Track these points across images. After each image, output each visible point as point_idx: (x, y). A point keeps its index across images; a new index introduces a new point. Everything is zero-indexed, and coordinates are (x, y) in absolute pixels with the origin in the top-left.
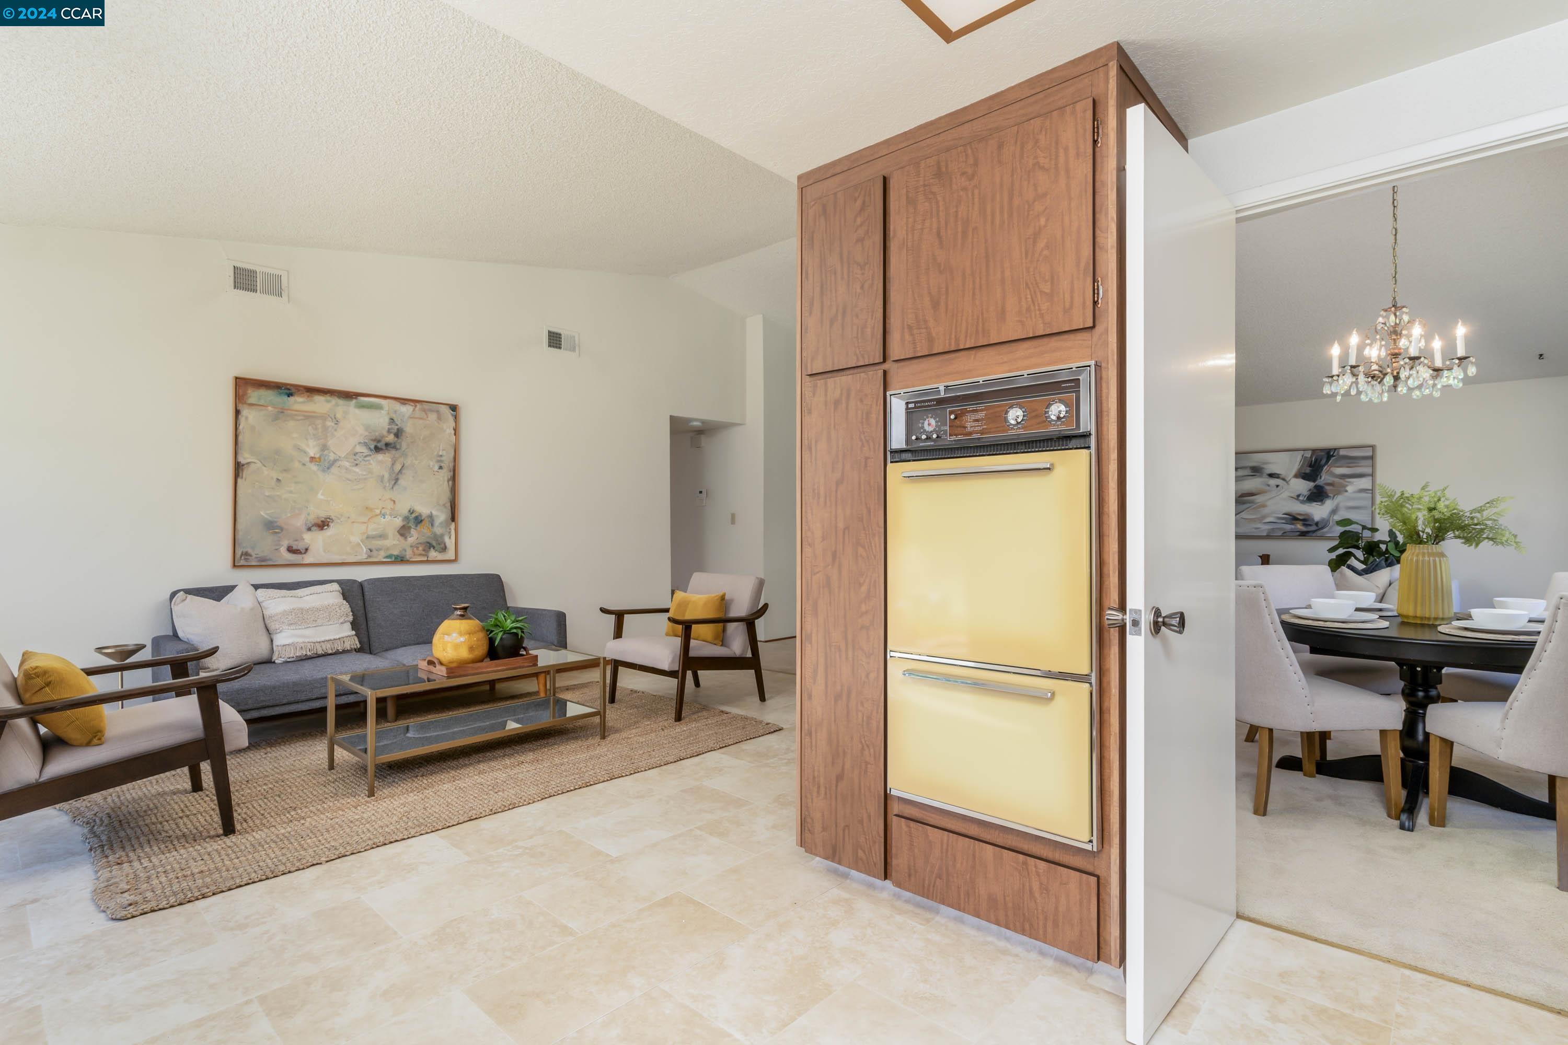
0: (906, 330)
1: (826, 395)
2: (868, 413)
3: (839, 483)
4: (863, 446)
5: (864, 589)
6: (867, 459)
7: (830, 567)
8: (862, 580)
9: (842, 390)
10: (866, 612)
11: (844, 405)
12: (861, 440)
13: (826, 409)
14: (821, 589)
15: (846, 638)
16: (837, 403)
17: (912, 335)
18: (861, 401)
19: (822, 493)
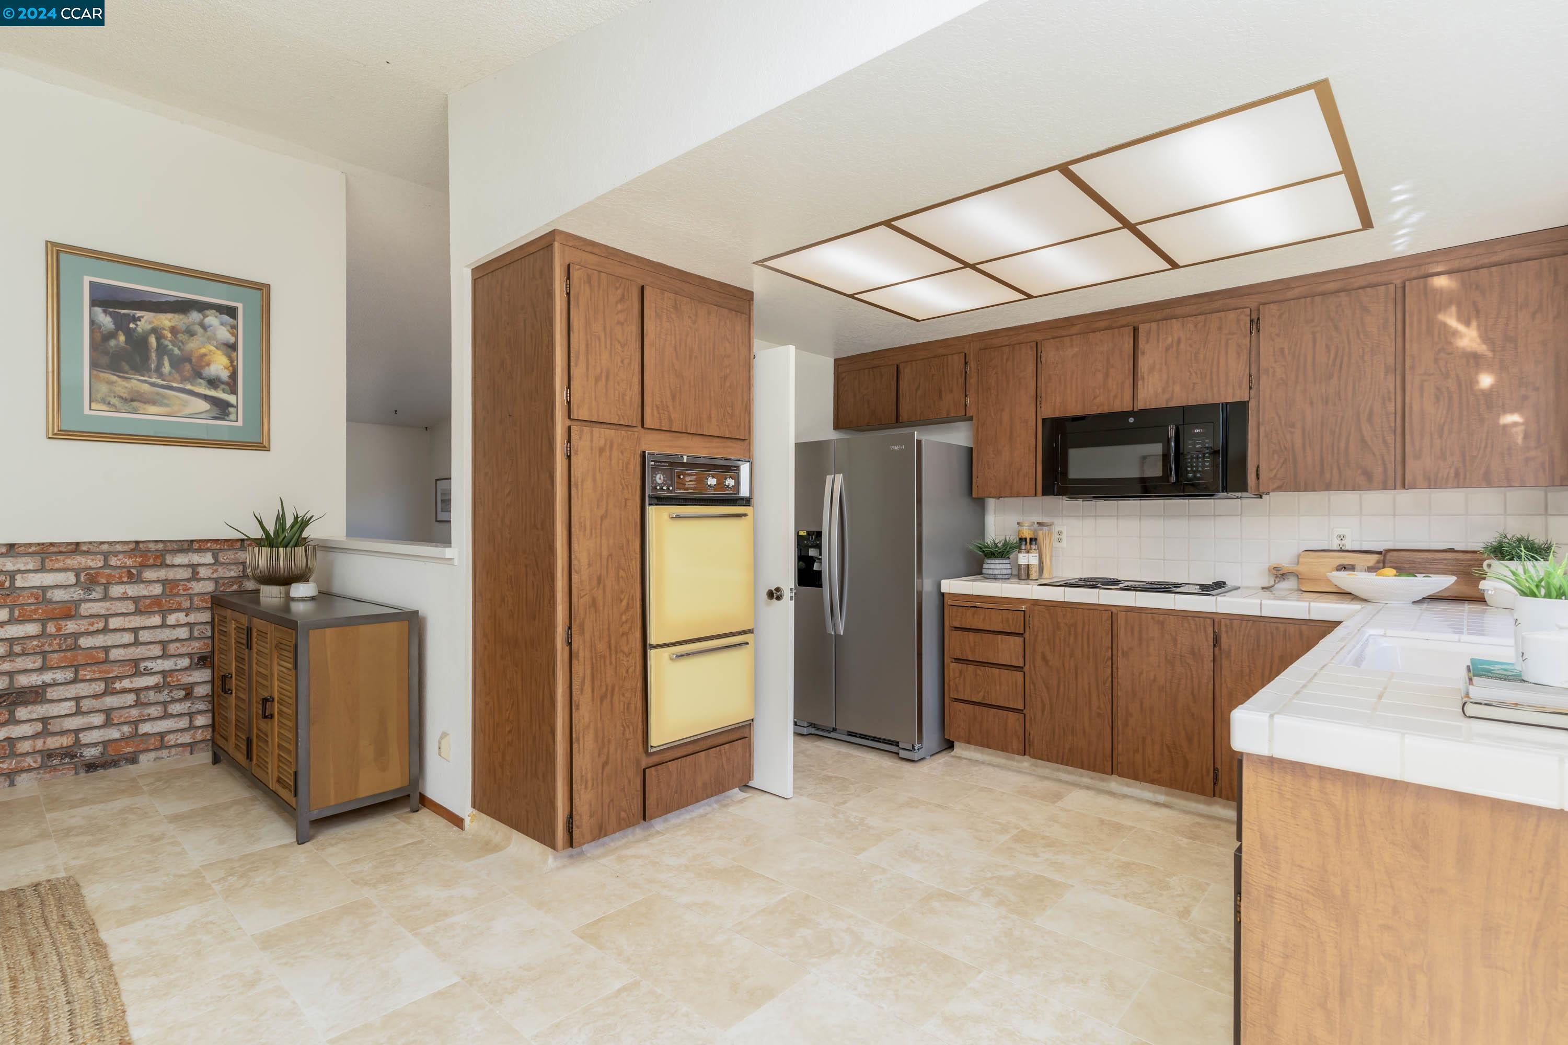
0: (655, 408)
1: (592, 441)
2: (628, 464)
3: (603, 518)
4: (623, 489)
5: (624, 603)
6: (626, 500)
7: (596, 589)
8: (622, 596)
9: (606, 441)
10: (626, 621)
11: (608, 453)
12: (622, 484)
13: (592, 453)
14: (588, 610)
15: (610, 648)
16: (601, 450)
17: (659, 413)
18: (622, 453)
19: (588, 524)
